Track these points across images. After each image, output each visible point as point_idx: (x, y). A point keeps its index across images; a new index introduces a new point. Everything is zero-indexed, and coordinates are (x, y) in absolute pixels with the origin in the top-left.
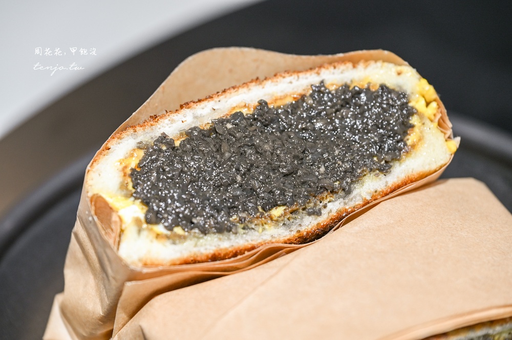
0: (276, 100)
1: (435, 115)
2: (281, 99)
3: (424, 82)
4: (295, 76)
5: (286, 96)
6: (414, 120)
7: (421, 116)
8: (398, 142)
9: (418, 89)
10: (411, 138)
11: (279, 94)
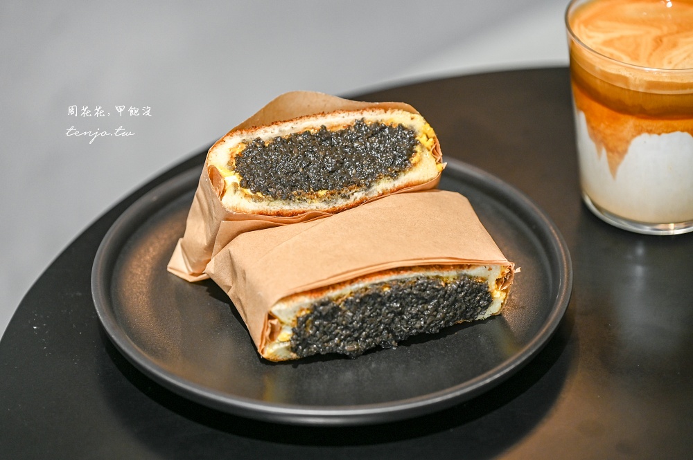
0: (332, 127)
1: (432, 146)
2: (336, 126)
3: (428, 125)
4: (347, 113)
5: (339, 125)
6: (417, 148)
7: (422, 147)
8: (405, 160)
9: (423, 129)
10: (414, 160)
11: (336, 124)
